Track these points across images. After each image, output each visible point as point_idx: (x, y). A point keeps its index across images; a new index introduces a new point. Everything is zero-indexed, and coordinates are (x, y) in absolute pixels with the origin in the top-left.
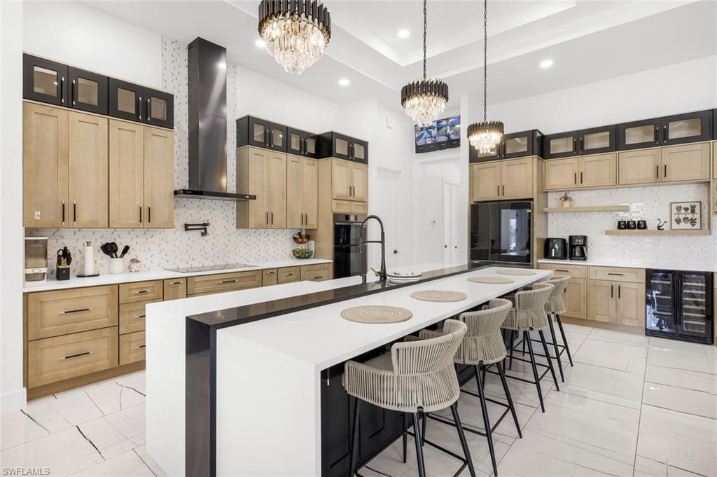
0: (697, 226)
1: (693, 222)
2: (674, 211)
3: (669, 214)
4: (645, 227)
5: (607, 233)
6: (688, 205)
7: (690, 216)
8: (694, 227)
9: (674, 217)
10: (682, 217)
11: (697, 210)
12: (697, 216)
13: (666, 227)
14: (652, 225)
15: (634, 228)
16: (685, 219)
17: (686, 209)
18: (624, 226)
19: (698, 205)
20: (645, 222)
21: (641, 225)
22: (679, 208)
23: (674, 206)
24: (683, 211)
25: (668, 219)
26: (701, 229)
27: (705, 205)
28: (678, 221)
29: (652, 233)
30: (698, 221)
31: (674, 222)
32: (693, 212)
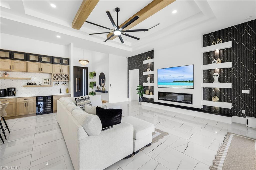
0: (49, 84)
1: (48, 83)
2: (44, 80)
3: (42, 81)
4: (36, 85)
5: (23, 86)
6: (47, 79)
7: (48, 82)
8: (49, 85)
9: (44, 82)
10: (46, 82)
12: (49, 82)
13: (42, 85)
14: (38, 84)
15: (33, 85)
16: (47, 82)
17: (47, 80)
18: (29, 84)
19: (49, 79)
20: (36, 83)
21: (35, 84)
22: (45, 80)
23: (44, 79)
24: (46, 80)
25: (42, 83)
27: (51, 79)
29: (38, 86)
30: (50, 83)
31: (44, 83)
32: (48, 81)
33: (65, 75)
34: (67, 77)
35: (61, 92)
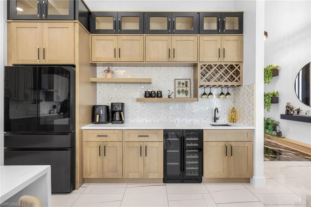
0: (189, 96)
1: (186, 92)
2: (177, 85)
3: (174, 87)
4: (161, 96)
5: (138, 100)
6: (183, 81)
7: (185, 89)
8: (187, 97)
9: (177, 89)
10: (181, 89)
11: (189, 84)
12: (188, 89)
13: (173, 96)
14: (165, 95)
15: (155, 97)
16: (183, 90)
17: (183, 84)
18: (149, 95)
19: (189, 81)
20: (161, 92)
21: (158, 95)
22: (179, 83)
23: (177, 81)
24: (181, 85)
25: (173, 91)
26: (190, 97)
27: (192, 82)
28: (179, 92)
29: (165, 101)
30: (189, 92)
31: (177, 93)
32: (186, 86)
33: (232, 67)
34: (237, 73)
35: (215, 119)
